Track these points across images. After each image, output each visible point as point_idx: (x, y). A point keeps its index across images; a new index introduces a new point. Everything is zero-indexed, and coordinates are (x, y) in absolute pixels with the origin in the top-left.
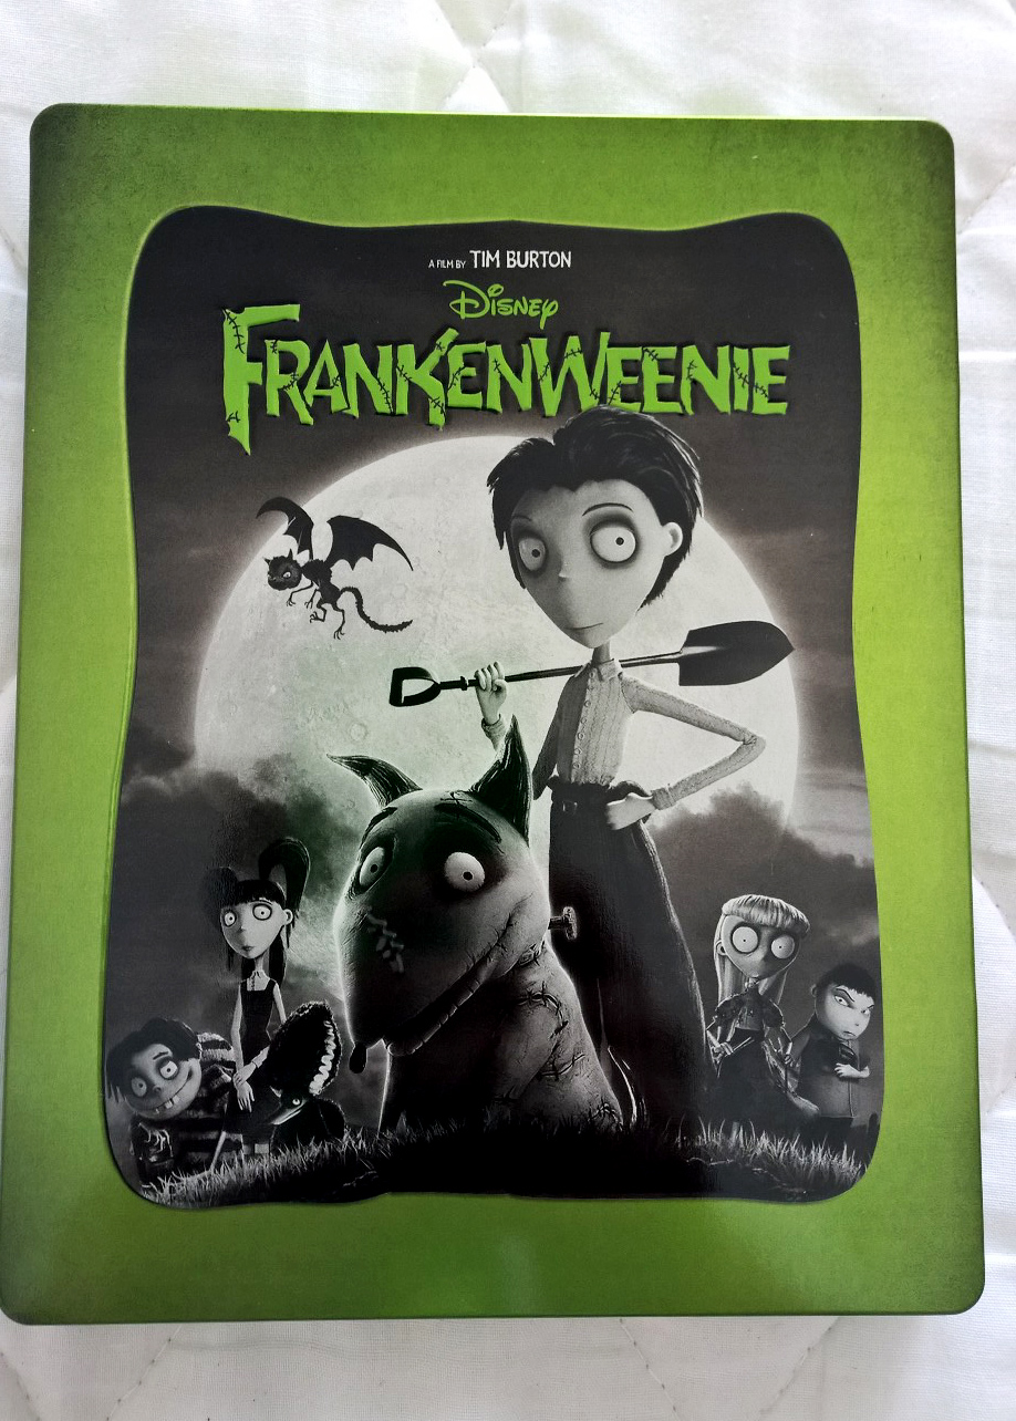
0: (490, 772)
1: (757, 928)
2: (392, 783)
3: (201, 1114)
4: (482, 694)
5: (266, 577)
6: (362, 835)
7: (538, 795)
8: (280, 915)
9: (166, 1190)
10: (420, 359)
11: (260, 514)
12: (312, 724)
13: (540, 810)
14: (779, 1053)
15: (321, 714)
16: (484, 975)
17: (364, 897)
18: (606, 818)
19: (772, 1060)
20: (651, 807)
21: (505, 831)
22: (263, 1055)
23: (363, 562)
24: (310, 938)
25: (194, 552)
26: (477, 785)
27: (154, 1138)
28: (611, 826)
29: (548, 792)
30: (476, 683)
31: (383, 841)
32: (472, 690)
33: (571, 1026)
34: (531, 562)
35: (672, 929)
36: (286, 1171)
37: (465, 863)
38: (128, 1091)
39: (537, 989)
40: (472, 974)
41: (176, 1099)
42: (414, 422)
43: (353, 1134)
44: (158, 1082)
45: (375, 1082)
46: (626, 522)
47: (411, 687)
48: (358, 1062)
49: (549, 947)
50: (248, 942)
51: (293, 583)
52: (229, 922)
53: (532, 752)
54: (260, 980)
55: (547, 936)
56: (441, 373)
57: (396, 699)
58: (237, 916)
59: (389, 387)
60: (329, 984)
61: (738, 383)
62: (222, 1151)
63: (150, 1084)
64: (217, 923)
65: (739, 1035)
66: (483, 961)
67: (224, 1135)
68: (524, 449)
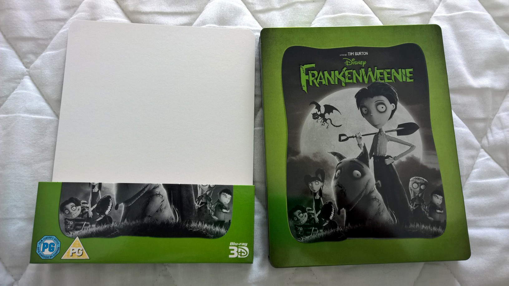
0: (360, 154)
1: (418, 183)
2: (341, 157)
3: (308, 224)
4: (357, 139)
5: (312, 117)
6: (336, 167)
7: (370, 158)
8: (320, 184)
9: (303, 239)
10: (339, 74)
11: (310, 105)
12: (323, 146)
13: (371, 161)
14: (425, 208)
15: (325, 143)
16: (363, 195)
17: (337, 180)
18: (385, 163)
19: (423, 210)
20: (394, 160)
21: (365, 166)
22: (320, 212)
23: (331, 113)
24: (327, 188)
25: (298, 113)
26: (358, 157)
27: (299, 229)
28: (386, 164)
29: (372, 158)
30: (356, 137)
31: (340, 168)
32: (355, 138)
33: (382, 204)
34: (365, 112)
35: (400, 184)
36: (326, 235)
37: (357, 172)
38: (293, 219)
39: (374, 197)
40: (361, 194)
41: (303, 221)
42: (339, 86)
43: (339, 227)
44: (299, 218)
45: (343, 217)
46: (384, 104)
47: (343, 138)
48: (339, 213)
49: (376, 189)
50: (315, 189)
51: (317, 118)
52: (310, 185)
53: (369, 150)
54: (318, 197)
55: (375, 186)
56: (344, 76)
57: (340, 140)
58: (312, 184)
59: (334, 79)
60: (332, 197)
61: (403, 76)
62: (313, 231)
63: (298, 218)
64: (308, 186)
65: (416, 205)
66: (363, 191)
67: (313, 228)
68: (361, 90)
